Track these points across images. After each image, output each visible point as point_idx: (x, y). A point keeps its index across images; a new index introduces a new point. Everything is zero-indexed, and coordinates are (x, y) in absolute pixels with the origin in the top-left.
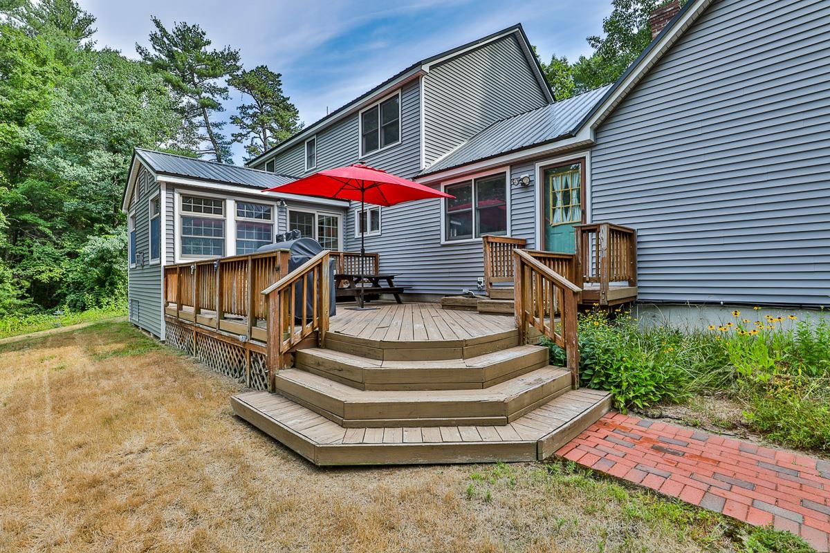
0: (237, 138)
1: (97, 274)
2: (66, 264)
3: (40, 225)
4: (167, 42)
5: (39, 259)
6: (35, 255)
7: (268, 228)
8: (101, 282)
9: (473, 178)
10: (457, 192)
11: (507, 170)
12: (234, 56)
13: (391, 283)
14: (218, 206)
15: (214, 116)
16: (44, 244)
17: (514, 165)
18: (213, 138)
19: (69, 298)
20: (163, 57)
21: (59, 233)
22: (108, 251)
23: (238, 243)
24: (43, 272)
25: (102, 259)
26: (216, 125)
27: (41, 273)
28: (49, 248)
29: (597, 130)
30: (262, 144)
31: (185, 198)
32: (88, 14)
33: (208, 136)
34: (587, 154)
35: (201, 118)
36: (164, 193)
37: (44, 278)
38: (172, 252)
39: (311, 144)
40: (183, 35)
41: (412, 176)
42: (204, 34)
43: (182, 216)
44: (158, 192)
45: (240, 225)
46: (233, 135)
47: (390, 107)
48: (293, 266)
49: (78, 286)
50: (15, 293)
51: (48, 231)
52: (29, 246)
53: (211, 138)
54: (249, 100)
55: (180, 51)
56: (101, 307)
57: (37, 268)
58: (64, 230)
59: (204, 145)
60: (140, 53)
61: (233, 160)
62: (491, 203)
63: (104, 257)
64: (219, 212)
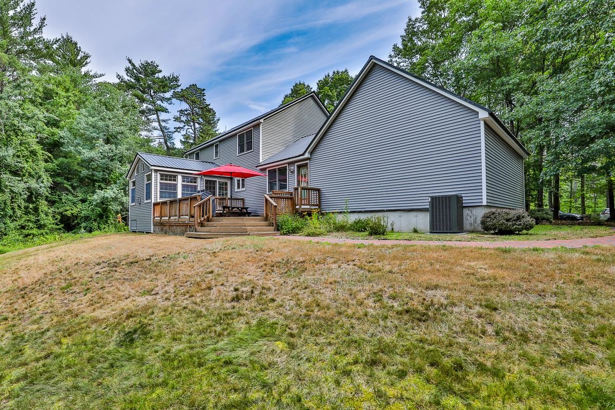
0: (178, 129)
1: (99, 211)
2: (80, 206)
3: (64, 184)
4: (135, 72)
5: (65, 203)
6: (63, 201)
7: (196, 187)
8: (101, 216)
9: (277, 167)
10: (272, 173)
11: (287, 165)
12: (176, 79)
13: (247, 210)
14: (174, 178)
15: (163, 116)
16: (67, 194)
17: (289, 164)
18: (162, 129)
19: (83, 225)
20: (133, 80)
21: (74, 188)
22: (107, 198)
23: (183, 194)
24: (68, 210)
25: (102, 203)
26: (164, 121)
27: (66, 211)
28: (70, 197)
29: (311, 153)
30: (193, 132)
31: (161, 175)
32: (86, 53)
33: (159, 128)
34: (308, 161)
35: (155, 117)
36: (153, 173)
37: (69, 213)
38: (156, 197)
39: (217, 146)
40: (145, 68)
41: (256, 165)
42: (158, 66)
43: (160, 183)
44: (150, 172)
45: (183, 186)
46: (175, 128)
47: (249, 134)
48: (201, 199)
49: (87, 218)
50: (53, 222)
51: (69, 188)
52: (59, 196)
53: (161, 129)
54: (185, 106)
55: (143, 77)
56: (101, 230)
57: (65, 208)
58: (78, 186)
59: (157, 133)
60: (119, 79)
61: (175, 143)
62: (282, 177)
63: (104, 202)
64: (175, 180)
